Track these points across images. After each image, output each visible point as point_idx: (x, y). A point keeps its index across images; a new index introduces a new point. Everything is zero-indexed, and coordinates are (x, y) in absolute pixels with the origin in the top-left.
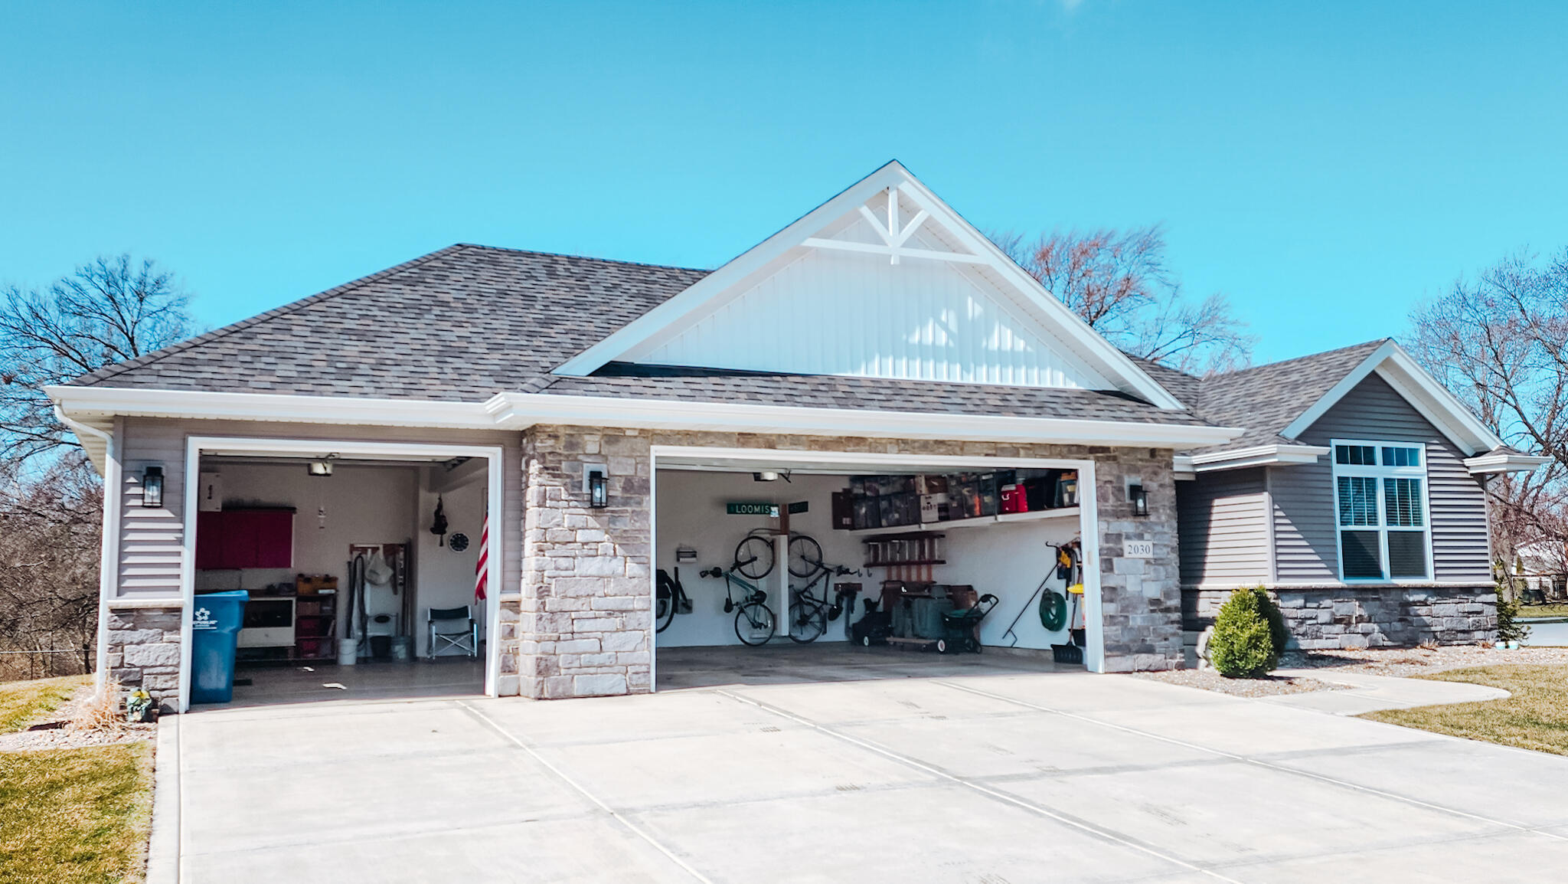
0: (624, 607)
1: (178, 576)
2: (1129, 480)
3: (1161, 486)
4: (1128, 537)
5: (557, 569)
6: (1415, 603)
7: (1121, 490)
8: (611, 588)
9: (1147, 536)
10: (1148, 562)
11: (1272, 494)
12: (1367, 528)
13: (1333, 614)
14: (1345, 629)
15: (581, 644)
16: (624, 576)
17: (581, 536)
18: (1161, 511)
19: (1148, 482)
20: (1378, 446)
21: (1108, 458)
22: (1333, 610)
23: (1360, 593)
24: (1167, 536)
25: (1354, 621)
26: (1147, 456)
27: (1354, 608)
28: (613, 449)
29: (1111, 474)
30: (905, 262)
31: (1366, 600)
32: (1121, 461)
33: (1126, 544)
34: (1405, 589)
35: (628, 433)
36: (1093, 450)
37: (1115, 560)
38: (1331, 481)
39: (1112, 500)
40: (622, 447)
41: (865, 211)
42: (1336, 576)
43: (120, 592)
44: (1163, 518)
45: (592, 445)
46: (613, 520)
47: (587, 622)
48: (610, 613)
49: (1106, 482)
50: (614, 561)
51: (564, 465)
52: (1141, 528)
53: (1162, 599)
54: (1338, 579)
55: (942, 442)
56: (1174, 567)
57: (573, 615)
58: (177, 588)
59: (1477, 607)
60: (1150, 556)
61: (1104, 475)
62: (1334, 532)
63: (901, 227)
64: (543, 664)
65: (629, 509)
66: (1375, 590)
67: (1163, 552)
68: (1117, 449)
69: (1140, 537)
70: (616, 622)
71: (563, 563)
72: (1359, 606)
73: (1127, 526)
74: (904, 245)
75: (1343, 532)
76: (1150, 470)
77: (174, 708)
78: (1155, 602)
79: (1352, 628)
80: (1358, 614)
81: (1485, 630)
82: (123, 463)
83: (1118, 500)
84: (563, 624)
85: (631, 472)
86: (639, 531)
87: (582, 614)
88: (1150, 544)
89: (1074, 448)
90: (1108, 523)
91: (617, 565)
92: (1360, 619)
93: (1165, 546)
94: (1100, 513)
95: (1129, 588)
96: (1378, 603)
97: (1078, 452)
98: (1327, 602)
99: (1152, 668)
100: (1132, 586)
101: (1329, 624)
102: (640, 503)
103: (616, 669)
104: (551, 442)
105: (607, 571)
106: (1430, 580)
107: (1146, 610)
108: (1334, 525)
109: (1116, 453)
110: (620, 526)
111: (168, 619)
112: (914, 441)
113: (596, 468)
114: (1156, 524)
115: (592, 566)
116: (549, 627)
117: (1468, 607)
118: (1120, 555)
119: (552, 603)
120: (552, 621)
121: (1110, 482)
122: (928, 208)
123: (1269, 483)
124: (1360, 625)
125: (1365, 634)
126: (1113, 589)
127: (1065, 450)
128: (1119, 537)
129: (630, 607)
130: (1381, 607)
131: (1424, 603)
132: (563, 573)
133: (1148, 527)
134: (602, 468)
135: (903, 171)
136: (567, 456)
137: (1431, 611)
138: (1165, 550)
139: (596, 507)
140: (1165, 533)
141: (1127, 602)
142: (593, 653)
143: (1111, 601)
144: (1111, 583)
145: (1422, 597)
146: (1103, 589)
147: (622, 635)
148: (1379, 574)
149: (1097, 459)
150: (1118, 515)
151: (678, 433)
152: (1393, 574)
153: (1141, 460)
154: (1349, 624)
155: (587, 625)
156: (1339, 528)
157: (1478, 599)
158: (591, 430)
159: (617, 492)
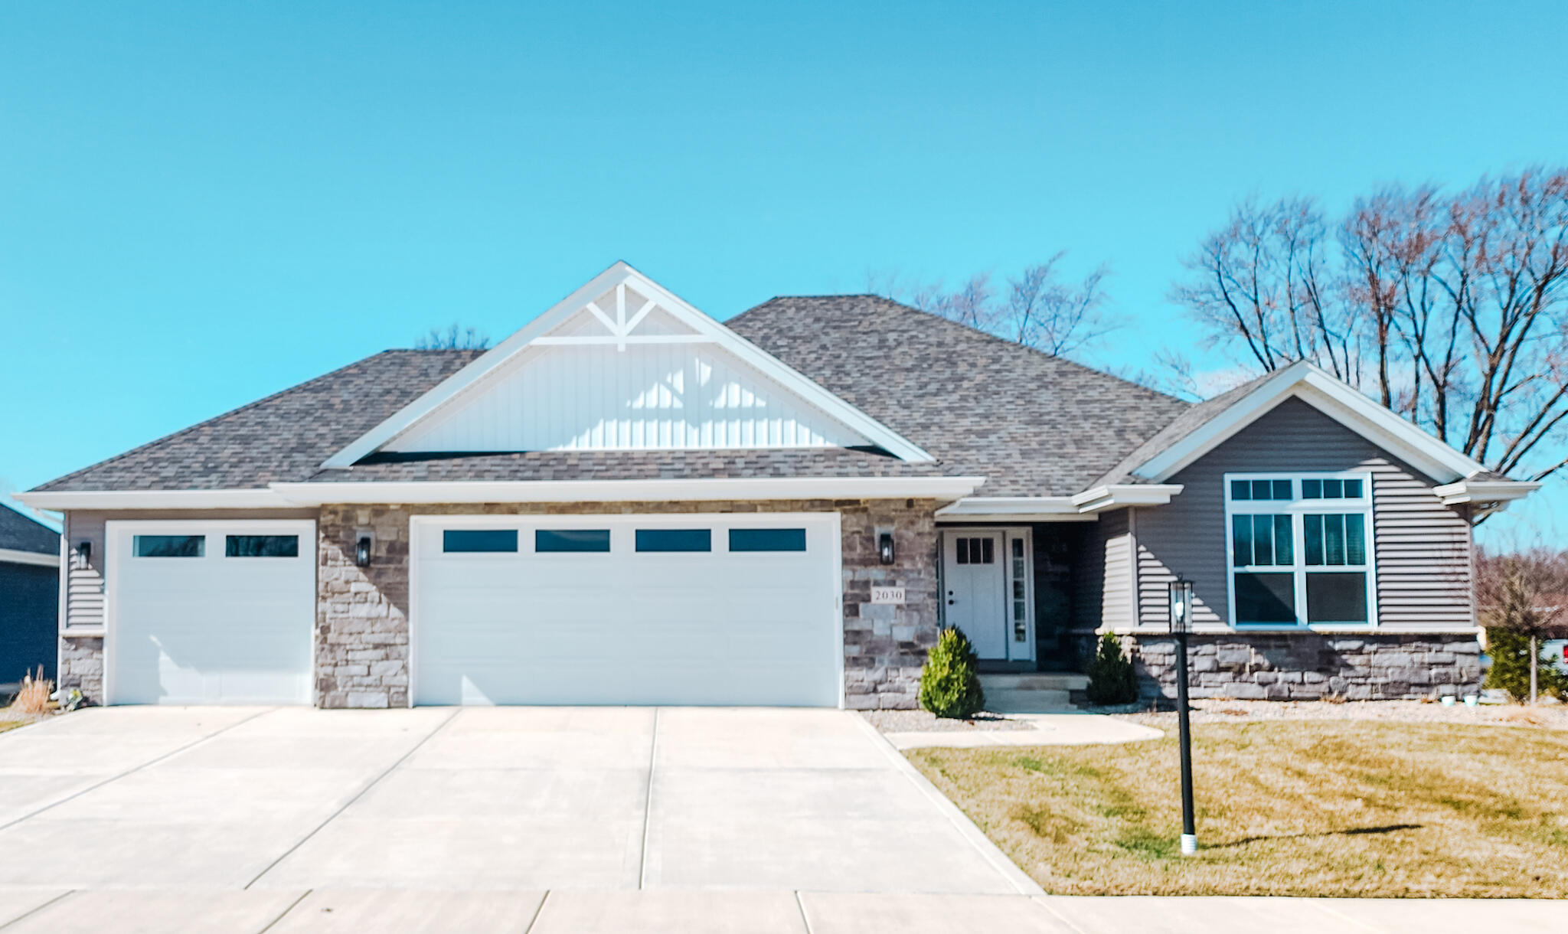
0: (387, 642)
1: (101, 616)
2: (878, 531)
3: (919, 534)
4: (877, 584)
5: (335, 612)
6: (1344, 652)
7: (871, 539)
8: (378, 627)
9: (898, 582)
10: (899, 607)
11: (1136, 536)
12: (1274, 568)
13: (1216, 661)
14: (1234, 678)
15: (354, 669)
16: (387, 617)
17: (354, 588)
18: (917, 558)
19: (903, 531)
20: (1297, 479)
21: (856, 510)
22: (1218, 657)
23: (1259, 642)
24: (923, 583)
25: (1247, 669)
26: (903, 506)
27: (1250, 656)
28: (380, 520)
29: (858, 524)
30: (630, 347)
31: (1268, 647)
32: (872, 512)
33: (874, 591)
34: (1331, 636)
35: (392, 507)
36: (840, 503)
37: (861, 606)
38: (1224, 520)
39: (859, 549)
40: (385, 518)
41: (591, 307)
42: (1225, 619)
43: (68, 625)
44: (920, 565)
45: (363, 518)
46: (380, 573)
47: (359, 653)
48: (376, 647)
49: (853, 533)
50: (380, 606)
51: (341, 534)
52: (893, 575)
53: (916, 642)
54: (1227, 623)
55: (677, 503)
56: (930, 613)
57: (348, 647)
58: (100, 624)
59: (1444, 657)
60: (902, 601)
61: (851, 526)
62: (1225, 574)
63: (628, 317)
64: (324, 684)
65: (392, 566)
66: (1281, 637)
67: (916, 599)
68: (867, 501)
69: (893, 583)
70: (381, 652)
71: (340, 608)
72: (1256, 654)
73: (877, 573)
74: (631, 334)
75: (1236, 575)
76: (905, 520)
77: (99, 702)
78: (903, 645)
79: (1244, 677)
80: (1253, 662)
81: (1456, 684)
82: (69, 541)
83: (865, 548)
84: (340, 654)
85: (393, 537)
86: (401, 583)
87: (354, 647)
88: (902, 591)
89: (817, 503)
90: (854, 571)
91: (382, 610)
92: (1258, 667)
93: (920, 592)
94: (846, 562)
95: (876, 632)
96: (1284, 651)
97: (821, 506)
98: (1208, 648)
99: (900, 707)
100: (880, 629)
101: (1211, 671)
102: (400, 562)
103: (381, 689)
104: (331, 517)
105: (374, 614)
106: (1371, 626)
107: (895, 653)
108: (1225, 566)
109: (868, 505)
110: (384, 580)
111: (95, 644)
112: (648, 503)
113: (366, 535)
114: (912, 571)
115: (363, 611)
116: (330, 656)
117: (1428, 657)
118: (867, 599)
119: (332, 637)
120: (331, 651)
121: (859, 532)
122: (656, 296)
123: (1131, 526)
124: (1256, 674)
125: (1263, 684)
126: (858, 633)
127: (807, 505)
128: (866, 584)
129: (392, 642)
130: (1289, 655)
131: (1359, 652)
132: (341, 616)
133: (899, 573)
134: (371, 535)
135: (628, 268)
136: (344, 527)
137: (1369, 660)
138: (921, 596)
139: (364, 566)
140: (922, 580)
141: (873, 645)
142: (363, 676)
143: (855, 643)
144: (856, 625)
145: (1355, 645)
146: (846, 632)
147: (386, 663)
148: (1292, 619)
149: (844, 512)
150: (866, 562)
151: (434, 505)
152: (1311, 619)
153: (896, 510)
154: (1240, 672)
155: (358, 655)
156: (1232, 570)
157: (1447, 648)
158: (362, 506)
159: (383, 553)
